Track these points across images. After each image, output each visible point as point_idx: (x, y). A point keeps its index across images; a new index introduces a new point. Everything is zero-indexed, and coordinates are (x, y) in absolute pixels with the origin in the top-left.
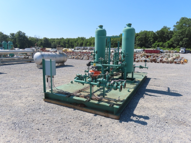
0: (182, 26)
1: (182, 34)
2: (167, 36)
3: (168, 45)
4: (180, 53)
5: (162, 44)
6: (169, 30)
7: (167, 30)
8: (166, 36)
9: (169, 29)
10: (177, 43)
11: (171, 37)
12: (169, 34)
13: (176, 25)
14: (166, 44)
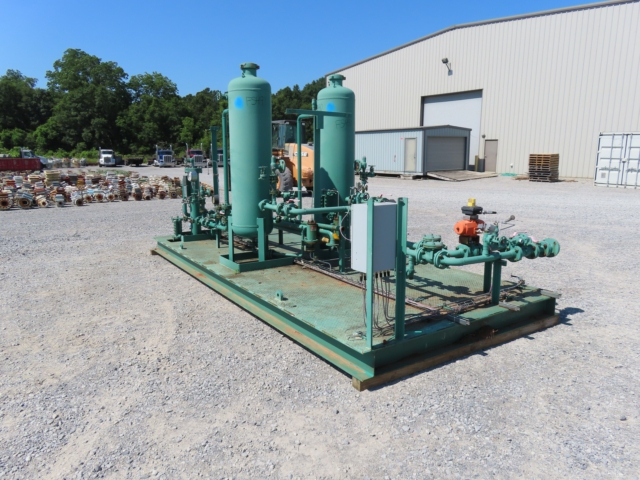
0: (76, 78)
1: (86, 107)
2: (32, 106)
3: (47, 140)
4: (101, 166)
5: (24, 137)
6: (33, 85)
7: (26, 85)
8: (29, 109)
9: (32, 81)
10: (72, 132)
11: (50, 114)
12: (38, 100)
13: (53, 70)
14: (36, 136)
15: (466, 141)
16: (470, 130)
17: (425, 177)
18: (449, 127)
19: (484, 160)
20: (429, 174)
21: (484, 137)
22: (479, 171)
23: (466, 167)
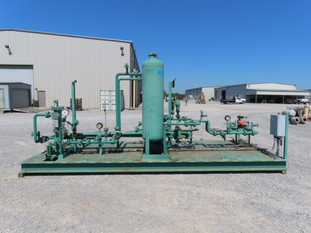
15: (29, 91)
16: (31, 86)
17: (12, 111)
18: (21, 83)
19: (38, 101)
20: (14, 110)
21: (36, 89)
22: (35, 106)
23: (30, 105)
